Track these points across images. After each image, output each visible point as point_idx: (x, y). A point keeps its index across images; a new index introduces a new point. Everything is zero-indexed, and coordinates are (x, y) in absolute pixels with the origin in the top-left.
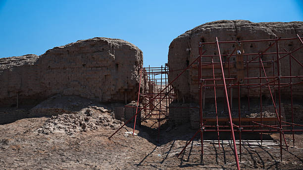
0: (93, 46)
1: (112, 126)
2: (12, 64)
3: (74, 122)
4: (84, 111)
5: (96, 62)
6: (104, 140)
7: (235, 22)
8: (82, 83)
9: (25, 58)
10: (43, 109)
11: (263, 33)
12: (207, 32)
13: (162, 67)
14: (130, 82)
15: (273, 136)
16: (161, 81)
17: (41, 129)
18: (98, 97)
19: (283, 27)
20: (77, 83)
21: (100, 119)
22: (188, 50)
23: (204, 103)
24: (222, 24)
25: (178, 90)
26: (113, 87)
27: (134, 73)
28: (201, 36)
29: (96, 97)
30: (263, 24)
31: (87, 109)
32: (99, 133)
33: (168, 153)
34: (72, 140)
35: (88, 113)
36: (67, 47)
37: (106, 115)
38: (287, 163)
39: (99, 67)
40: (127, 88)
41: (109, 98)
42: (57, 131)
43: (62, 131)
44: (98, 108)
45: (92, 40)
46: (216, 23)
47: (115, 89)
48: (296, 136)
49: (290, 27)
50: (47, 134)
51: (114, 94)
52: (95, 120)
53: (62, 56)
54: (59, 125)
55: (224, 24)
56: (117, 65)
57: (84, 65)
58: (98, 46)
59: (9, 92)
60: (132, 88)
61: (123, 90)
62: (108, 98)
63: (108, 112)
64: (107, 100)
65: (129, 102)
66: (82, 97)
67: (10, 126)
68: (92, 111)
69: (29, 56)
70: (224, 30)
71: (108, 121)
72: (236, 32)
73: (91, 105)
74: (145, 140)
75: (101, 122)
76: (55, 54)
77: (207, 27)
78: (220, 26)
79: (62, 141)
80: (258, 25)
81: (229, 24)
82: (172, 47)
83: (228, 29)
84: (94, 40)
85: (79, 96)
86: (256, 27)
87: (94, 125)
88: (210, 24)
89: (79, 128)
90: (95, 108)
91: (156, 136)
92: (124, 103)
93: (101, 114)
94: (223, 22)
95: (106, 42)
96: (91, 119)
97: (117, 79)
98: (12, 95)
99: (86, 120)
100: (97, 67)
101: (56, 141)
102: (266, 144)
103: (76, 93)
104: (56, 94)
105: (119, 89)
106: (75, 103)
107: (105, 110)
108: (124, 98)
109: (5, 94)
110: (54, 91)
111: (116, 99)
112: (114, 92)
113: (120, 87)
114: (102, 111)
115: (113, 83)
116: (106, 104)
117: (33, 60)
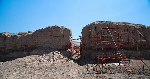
0: (54, 29)
1: (63, 59)
2: (23, 35)
3: (50, 57)
5: (55, 35)
6: (63, 64)
8: (50, 43)
9: (28, 32)
10: (36, 52)
11: (116, 26)
12: (97, 25)
14: (68, 42)
17: (38, 60)
18: (56, 48)
19: (122, 24)
20: (48, 42)
22: (89, 31)
23: (96, 50)
26: (62, 44)
27: (69, 39)
28: (95, 26)
30: (116, 23)
31: (52, 52)
32: (60, 61)
33: (88, 68)
34: (52, 64)
35: (53, 54)
36: (44, 29)
37: (60, 54)
38: (132, 71)
39: (57, 36)
40: (67, 44)
41: (60, 48)
42: (44, 61)
43: (47, 61)
44: (56, 52)
45: (54, 27)
46: (100, 22)
50: (41, 62)
53: (42, 32)
54: (45, 58)
55: (103, 22)
56: (63, 36)
57: (51, 36)
58: (57, 28)
59: (21, 45)
60: (69, 44)
63: (60, 53)
66: (50, 48)
69: (29, 32)
70: (103, 24)
71: (61, 57)
72: (107, 25)
73: (54, 50)
75: (58, 57)
76: (40, 32)
79: (48, 64)
80: (114, 23)
81: (105, 22)
82: (83, 29)
84: (55, 27)
85: (49, 47)
87: (57, 58)
88: (97, 22)
89: (52, 60)
90: (55, 52)
92: (65, 50)
94: (102, 21)
95: (59, 27)
96: (55, 56)
97: (63, 41)
98: (22, 46)
99: (53, 56)
100: (56, 37)
101: (46, 64)
102: (121, 64)
103: (48, 46)
104: (40, 47)
105: (64, 45)
106: (48, 50)
107: (59, 53)
108: (66, 48)
109: (20, 46)
110: (39, 45)
111: (63, 48)
112: (62, 46)
113: (64, 44)
114: (58, 53)
115: (62, 42)
116: (59, 50)
117: (31, 34)
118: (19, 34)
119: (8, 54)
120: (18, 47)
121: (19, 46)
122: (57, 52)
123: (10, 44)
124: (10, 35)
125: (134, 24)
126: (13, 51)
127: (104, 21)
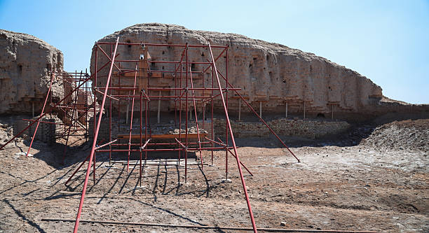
1: (2, 145)
7: (168, 26)
11: (195, 40)
12: (133, 34)
13: (81, 73)
14: (38, 89)
15: (198, 153)
19: (220, 38)
24: (152, 27)
26: (12, 96)
27: (44, 78)
28: (127, 39)
30: (198, 32)
40: (33, 96)
41: (7, 109)
46: (147, 25)
47: (16, 98)
49: (227, 38)
51: (15, 104)
55: (155, 27)
56: (21, 66)
60: (42, 97)
61: (28, 100)
62: (5, 109)
63: (3, 127)
65: (38, 114)
70: (154, 33)
72: (167, 37)
74: (43, 163)
77: (135, 29)
78: (150, 29)
80: (191, 32)
81: (160, 28)
83: (158, 33)
86: (188, 35)
88: (140, 25)
92: (29, 115)
94: (155, 25)
95: (4, 35)
97: (19, 86)
105: (22, 98)
108: (31, 109)
111: (19, 109)
112: (14, 102)
113: (23, 96)
115: (12, 89)
125: (257, 42)
127: (161, 25)
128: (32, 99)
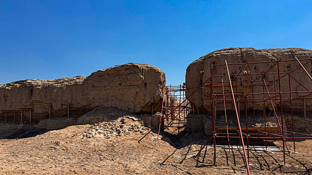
0: (127, 69)
1: (141, 132)
2: (65, 83)
3: (112, 129)
4: (119, 119)
5: (129, 82)
6: (135, 143)
7: (241, 49)
8: (119, 98)
9: (75, 78)
10: (88, 119)
11: (265, 57)
13: (181, 86)
14: (155, 97)
15: (276, 143)
16: (180, 97)
17: (85, 134)
19: (282, 53)
20: (114, 98)
21: (132, 126)
22: (201, 72)
23: (215, 115)
24: (229, 51)
25: (194, 104)
26: (142, 102)
27: (159, 91)
28: (213, 61)
29: (129, 109)
30: (265, 51)
31: (122, 118)
32: (131, 138)
33: (186, 155)
34: (109, 142)
35: (123, 121)
36: (107, 70)
37: (137, 123)
38: (290, 166)
39: (132, 86)
40: (152, 102)
42: (98, 135)
43: (102, 136)
44: (130, 117)
46: (225, 50)
47: (144, 103)
48: (296, 143)
49: (288, 52)
50: (90, 138)
51: (143, 107)
52: (128, 127)
53: (103, 77)
54: (99, 131)
55: (231, 51)
56: (146, 84)
57: (120, 84)
58: (132, 69)
59: (62, 105)
60: (157, 102)
61: (150, 104)
62: (138, 110)
63: (139, 121)
64: (137, 111)
65: (155, 113)
66: (118, 109)
67: (62, 131)
68: (126, 120)
69: (78, 78)
70: (232, 55)
71: (138, 128)
72: (242, 57)
73: (125, 115)
74: (168, 144)
75: (132, 128)
76: (98, 76)
77: (217, 53)
78: (228, 52)
79: (101, 143)
80: (260, 51)
81: (236, 51)
82: (188, 70)
83: (235, 54)
84: (127, 65)
85: (116, 108)
86: (258, 53)
87: (127, 131)
88: (220, 51)
89: (115, 133)
90: (128, 118)
91: (176, 141)
92: (150, 114)
93: (132, 122)
94: (231, 49)
95: (137, 66)
96: (125, 126)
97: (145, 95)
98: (64, 107)
99: (121, 127)
100: (130, 86)
101: (97, 143)
103: (114, 106)
104: (98, 107)
105: (147, 103)
106: (113, 114)
107: (136, 119)
108: (151, 110)
109: (59, 107)
110: (97, 104)
111: (144, 110)
112: (143, 105)
114: (134, 120)
115: (142, 98)
116: (137, 114)
117: (82, 81)
118: (57, 81)
119: (37, 122)
120: (55, 108)
121: (57, 106)
122: (132, 117)
123: (40, 102)
124: (40, 83)
126: (47, 117)
127: (236, 49)
128: (152, 103)
